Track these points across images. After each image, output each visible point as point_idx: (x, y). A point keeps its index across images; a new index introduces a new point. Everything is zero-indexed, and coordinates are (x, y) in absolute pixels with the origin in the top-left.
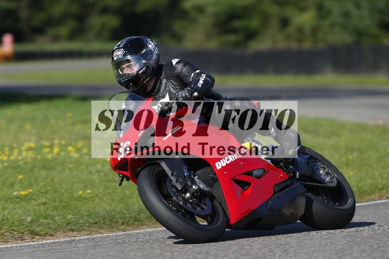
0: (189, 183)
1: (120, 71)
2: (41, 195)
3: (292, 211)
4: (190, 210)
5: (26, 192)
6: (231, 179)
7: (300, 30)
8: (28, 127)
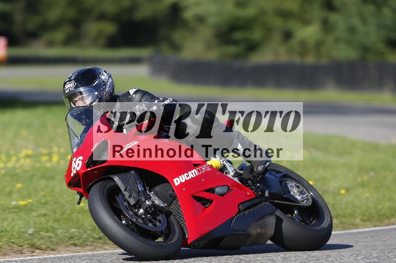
0: (143, 198)
1: (72, 104)
2: (40, 205)
3: (259, 231)
5: (25, 202)
6: (190, 196)
7: (303, 44)
8: (24, 133)
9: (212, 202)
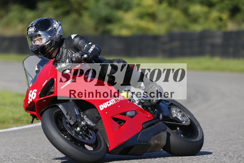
0: (79, 120)
1: (33, 43)
3: (156, 142)
4: (81, 140)
6: (111, 117)
9: (125, 122)
